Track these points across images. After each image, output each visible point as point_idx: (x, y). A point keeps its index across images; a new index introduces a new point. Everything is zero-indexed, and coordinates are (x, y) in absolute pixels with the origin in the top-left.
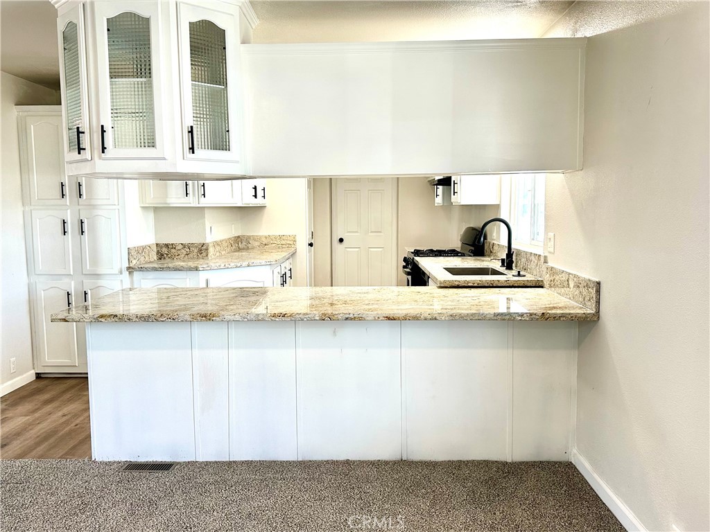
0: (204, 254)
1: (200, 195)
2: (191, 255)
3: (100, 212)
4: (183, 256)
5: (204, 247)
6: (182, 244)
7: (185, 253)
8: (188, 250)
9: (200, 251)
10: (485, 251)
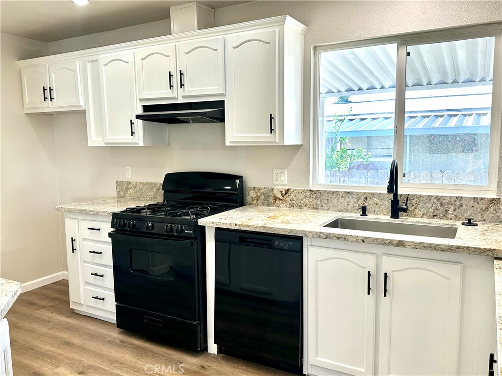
10: (248, 199)
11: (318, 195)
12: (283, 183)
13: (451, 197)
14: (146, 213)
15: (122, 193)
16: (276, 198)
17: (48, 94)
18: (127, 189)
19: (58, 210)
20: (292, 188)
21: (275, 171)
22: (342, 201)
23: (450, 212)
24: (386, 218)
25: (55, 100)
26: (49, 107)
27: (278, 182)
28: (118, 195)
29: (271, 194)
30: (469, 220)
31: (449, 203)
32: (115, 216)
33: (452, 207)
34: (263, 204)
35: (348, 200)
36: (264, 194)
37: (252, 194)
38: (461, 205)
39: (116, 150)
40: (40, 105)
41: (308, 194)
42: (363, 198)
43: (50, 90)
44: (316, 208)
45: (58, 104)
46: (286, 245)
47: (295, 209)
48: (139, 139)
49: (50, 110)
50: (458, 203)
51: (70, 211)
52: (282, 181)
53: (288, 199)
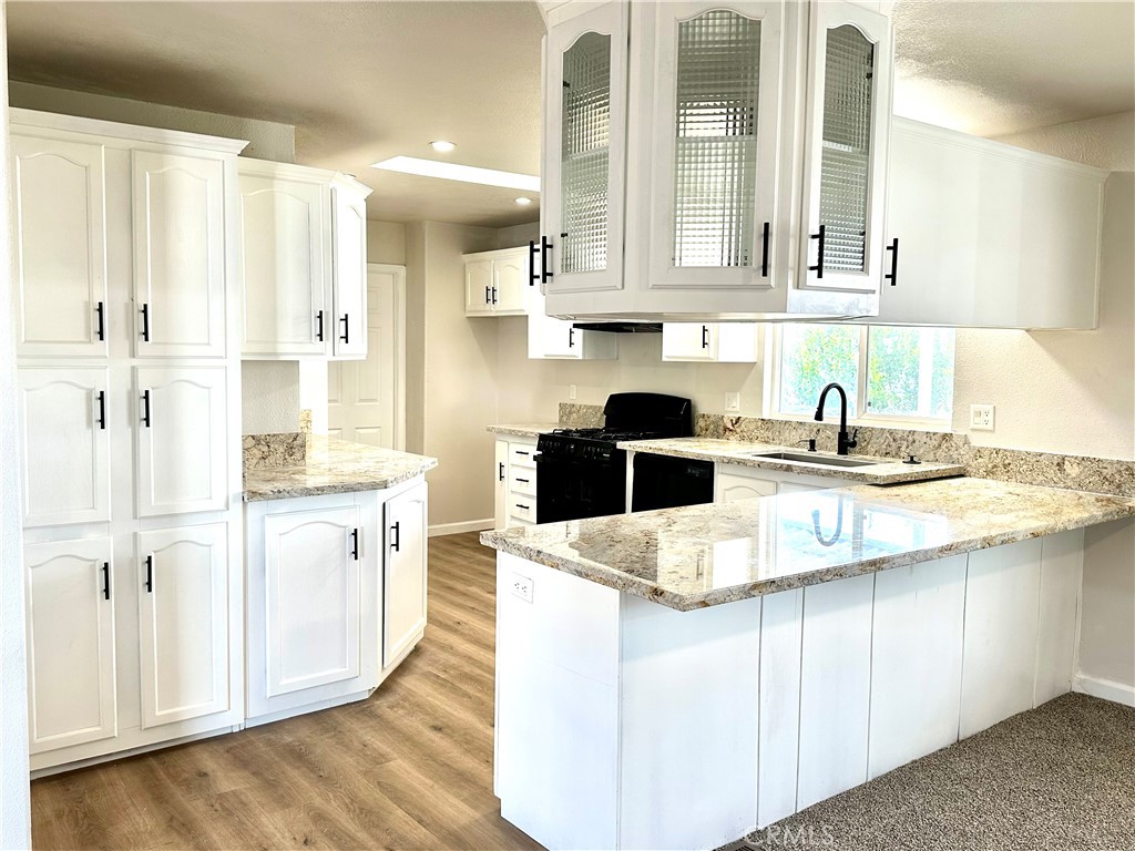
0: (298, 455)
1: (337, 338)
2: (271, 460)
3: (184, 374)
4: (255, 461)
5: (298, 442)
6: (253, 437)
7: (259, 455)
8: (266, 449)
9: (290, 450)
10: (697, 429)
11: (770, 425)
12: (734, 410)
13: (904, 432)
14: (576, 436)
15: (564, 419)
16: (726, 429)
17: (491, 295)
18: (570, 413)
19: (488, 430)
20: (744, 416)
21: (727, 394)
22: (794, 433)
23: (903, 449)
24: (833, 454)
25: (497, 303)
26: (493, 310)
27: (729, 409)
28: (560, 420)
29: (720, 423)
30: (912, 458)
31: (902, 439)
32: (542, 437)
33: (905, 443)
34: (712, 436)
35: (800, 431)
36: (713, 423)
37: (701, 423)
38: (914, 442)
39: (562, 364)
40: (482, 308)
41: (760, 423)
42: (815, 430)
43: (494, 290)
44: (767, 442)
45: (501, 308)
46: (696, 472)
47: (745, 442)
48: (577, 351)
49: (492, 315)
50: (910, 438)
51: (501, 432)
52: (734, 407)
53: (738, 430)
